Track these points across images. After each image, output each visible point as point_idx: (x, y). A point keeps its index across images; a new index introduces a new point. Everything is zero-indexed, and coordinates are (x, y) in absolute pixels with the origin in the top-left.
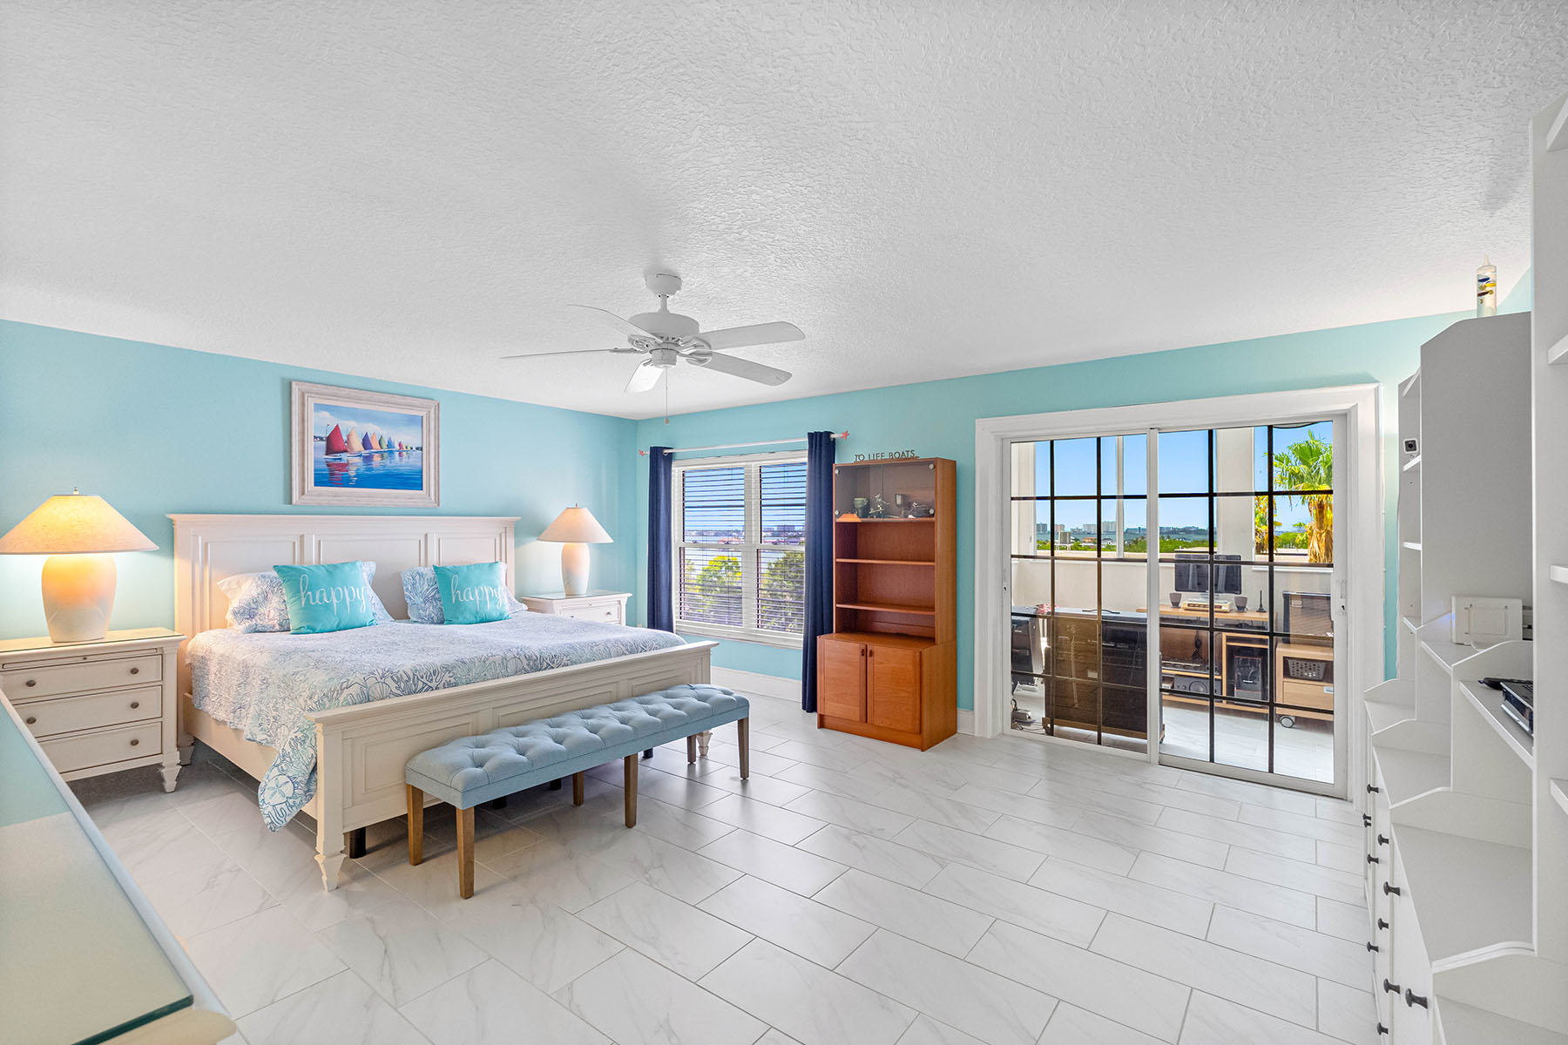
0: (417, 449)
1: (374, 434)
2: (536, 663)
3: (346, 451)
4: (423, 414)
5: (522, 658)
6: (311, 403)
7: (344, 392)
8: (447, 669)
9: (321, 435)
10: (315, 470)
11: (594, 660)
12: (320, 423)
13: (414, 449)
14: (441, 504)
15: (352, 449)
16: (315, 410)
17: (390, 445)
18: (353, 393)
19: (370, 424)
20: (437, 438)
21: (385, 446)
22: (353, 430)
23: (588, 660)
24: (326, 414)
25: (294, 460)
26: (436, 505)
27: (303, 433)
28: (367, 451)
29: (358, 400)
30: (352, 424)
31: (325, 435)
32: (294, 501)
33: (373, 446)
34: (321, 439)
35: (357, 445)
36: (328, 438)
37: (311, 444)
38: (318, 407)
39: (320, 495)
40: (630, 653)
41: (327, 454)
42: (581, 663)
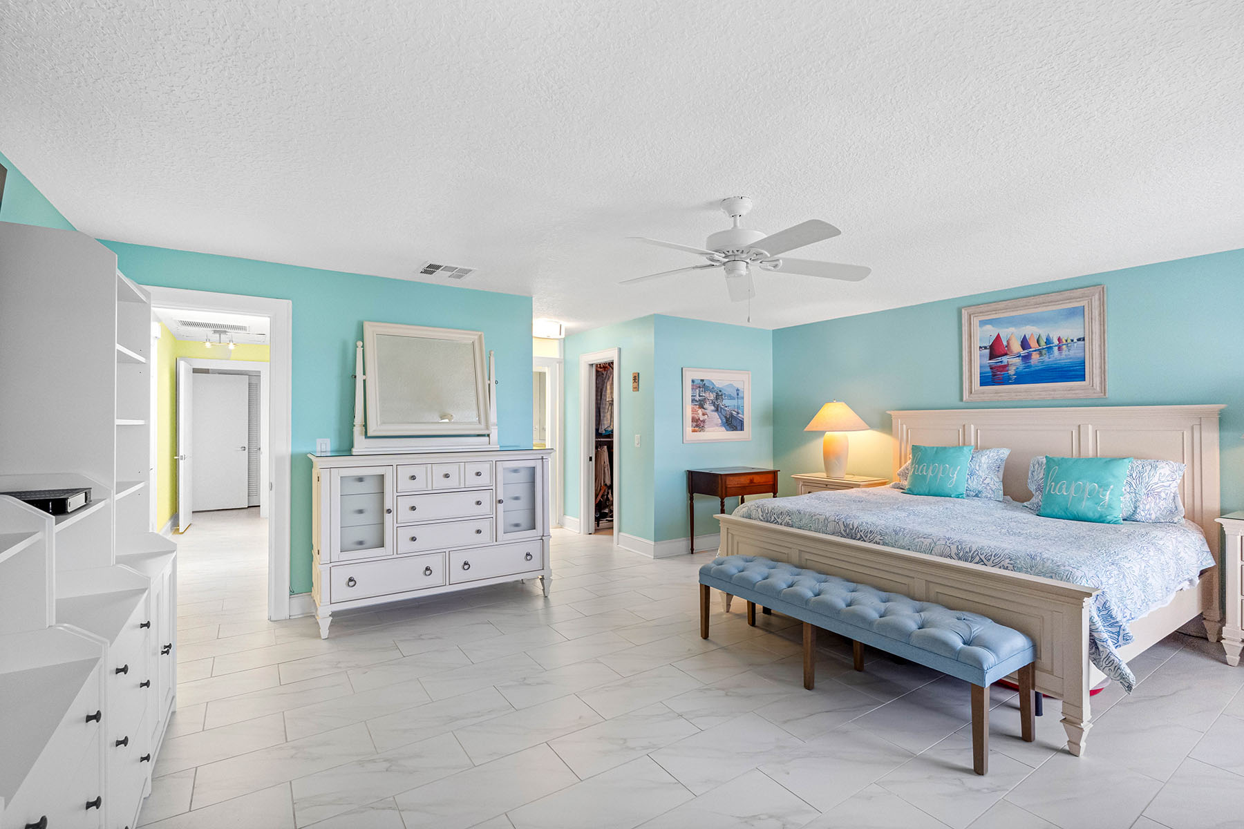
0: (1079, 340)
1: (1032, 334)
2: (851, 533)
3: (1006, 354)
4: (1084, 303)
5: (841, 523)
6: (975, 321)
7: (1002, 305)
8: (789, 513)
9: (985, 345)
10: (980, 374)
11: (909, 549)
12: (985, 335)
13: (1075, 340)
14: (1107, 394)
15: (1011, 352)
16: (980, 326)
17: (1048, 341)
18: (1009, 303)
19: (1027, 327)
20: (1103, 323)
21: (1043, 343)
22: (1012, 336)
23: (903, 548)
24: (989, 327)
25: (964, 369)
26: (1103, 394)
27: (970, 347)
28: (1026, 351)
29: (1016, 308)
30: (1012, 329)
31: (988, 344)
32: (964, 399)
33: (1031, 345)
34: (985, 348)
35: (1016, 347)
36: (991, 346)
37: (977, 354)
38: (983, 323)
39: (983, 393)
40: (960, 559)
41: (990, 360)
42: (893, 546)
